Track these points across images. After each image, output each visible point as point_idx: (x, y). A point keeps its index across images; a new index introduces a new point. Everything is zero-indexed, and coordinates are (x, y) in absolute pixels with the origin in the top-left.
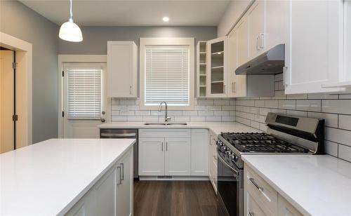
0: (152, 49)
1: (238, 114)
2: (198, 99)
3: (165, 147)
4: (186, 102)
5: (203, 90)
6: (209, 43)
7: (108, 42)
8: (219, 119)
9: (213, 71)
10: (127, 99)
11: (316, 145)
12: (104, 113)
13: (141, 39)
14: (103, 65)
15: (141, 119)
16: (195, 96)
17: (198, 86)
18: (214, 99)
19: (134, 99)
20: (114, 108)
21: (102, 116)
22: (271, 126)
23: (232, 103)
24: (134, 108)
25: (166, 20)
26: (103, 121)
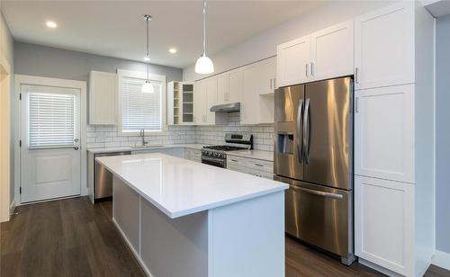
0: (128, 81)
1: (198, 137)
2: (170, 127)
4: (158, 128)
5: (176, 119)
6: (181, 84)
7: (92, 72)
9: (184, 106)
10: (104, 126)
11: (249, 146)
12: (76, 140)
13: (118, 70)
17: (173, 116)
19: (112, 126)
20: (89, 135)
21: (76, 144)
22: (227, 142)
24: (111, 134)
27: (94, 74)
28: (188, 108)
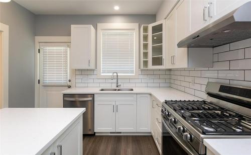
0: (106, 32)
1: (172, 81)
2: (142, 70)
3: (115, 109)
4: (132, 72)
5: (146, 63)
6: (150, 26)
7: (72, 25)
8: (158, 85)
9: (153, 48)
10: (88, 70)
12: (70, 81)
13: (98, 24)
14: (68, 44)
15: (98, 85)
16: (139, 68)
17: (142, 59)
18: (153, 70)
19: (93, 70)
20: (77, 77)
21: (69, 83)
22: (210, 94)
23: (168, 73)
24: (93, 77)
25: (117, 8)
26: (70, 87)
27: (73, 26)
28: (158, 50)
